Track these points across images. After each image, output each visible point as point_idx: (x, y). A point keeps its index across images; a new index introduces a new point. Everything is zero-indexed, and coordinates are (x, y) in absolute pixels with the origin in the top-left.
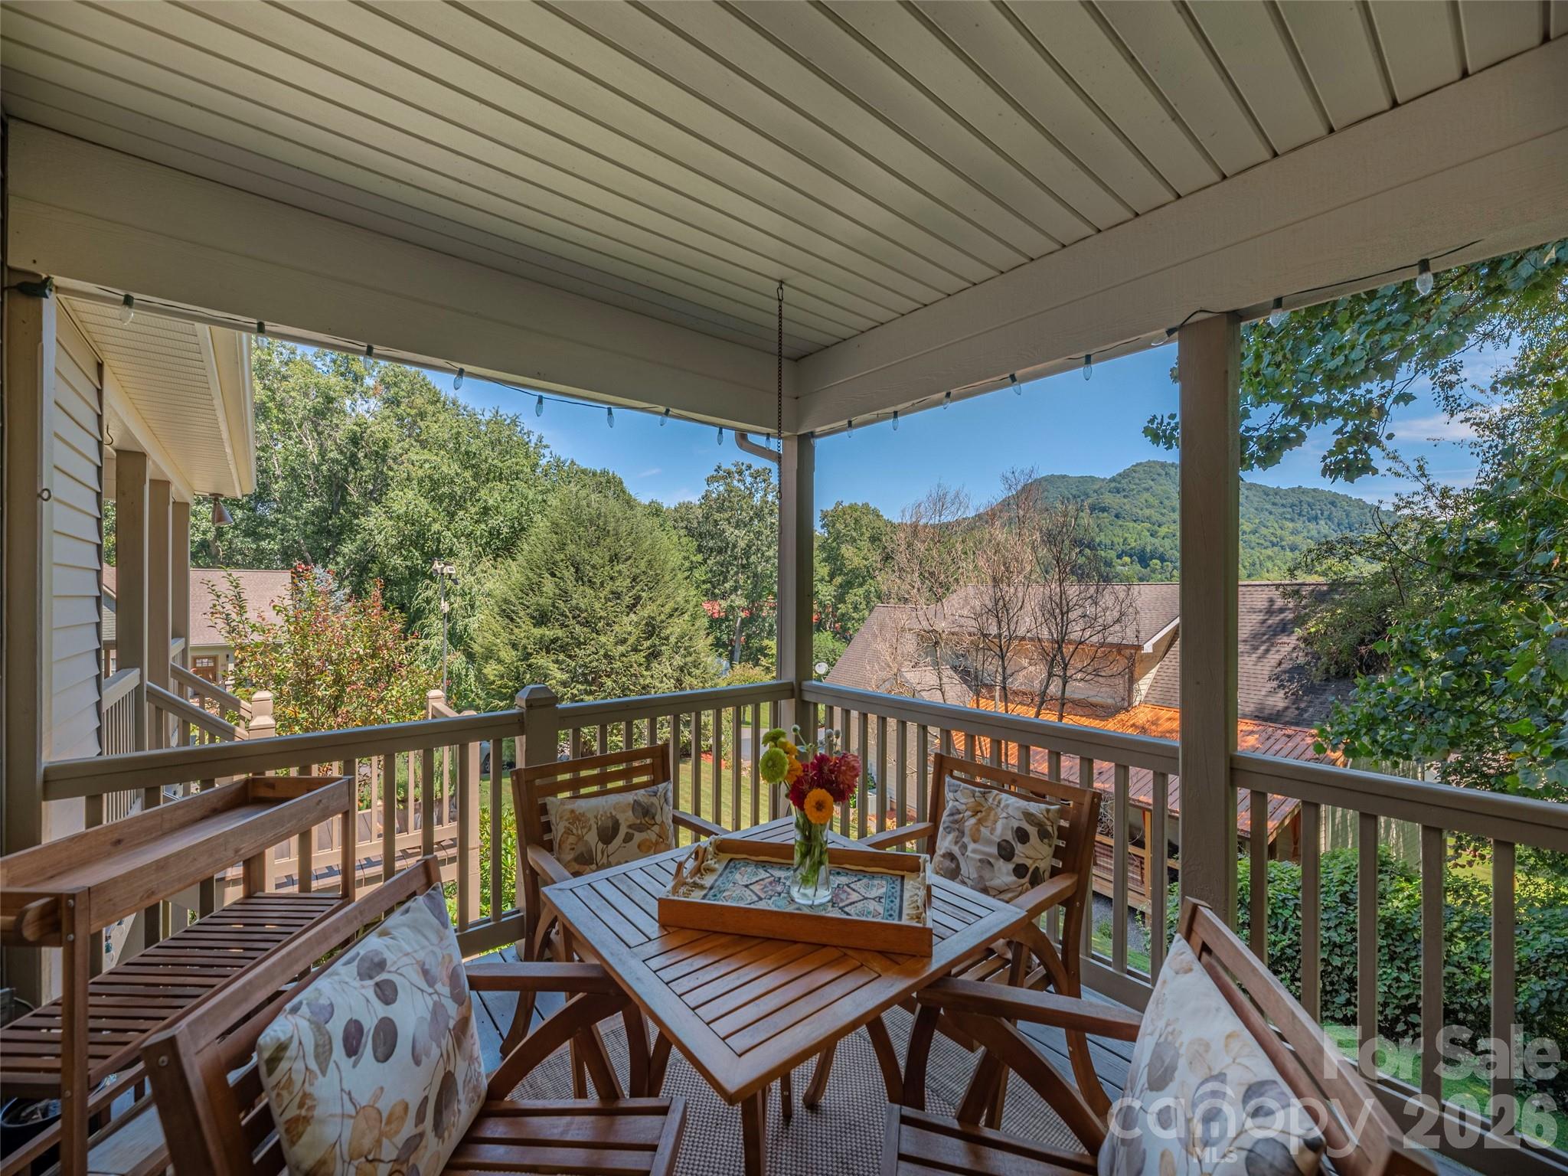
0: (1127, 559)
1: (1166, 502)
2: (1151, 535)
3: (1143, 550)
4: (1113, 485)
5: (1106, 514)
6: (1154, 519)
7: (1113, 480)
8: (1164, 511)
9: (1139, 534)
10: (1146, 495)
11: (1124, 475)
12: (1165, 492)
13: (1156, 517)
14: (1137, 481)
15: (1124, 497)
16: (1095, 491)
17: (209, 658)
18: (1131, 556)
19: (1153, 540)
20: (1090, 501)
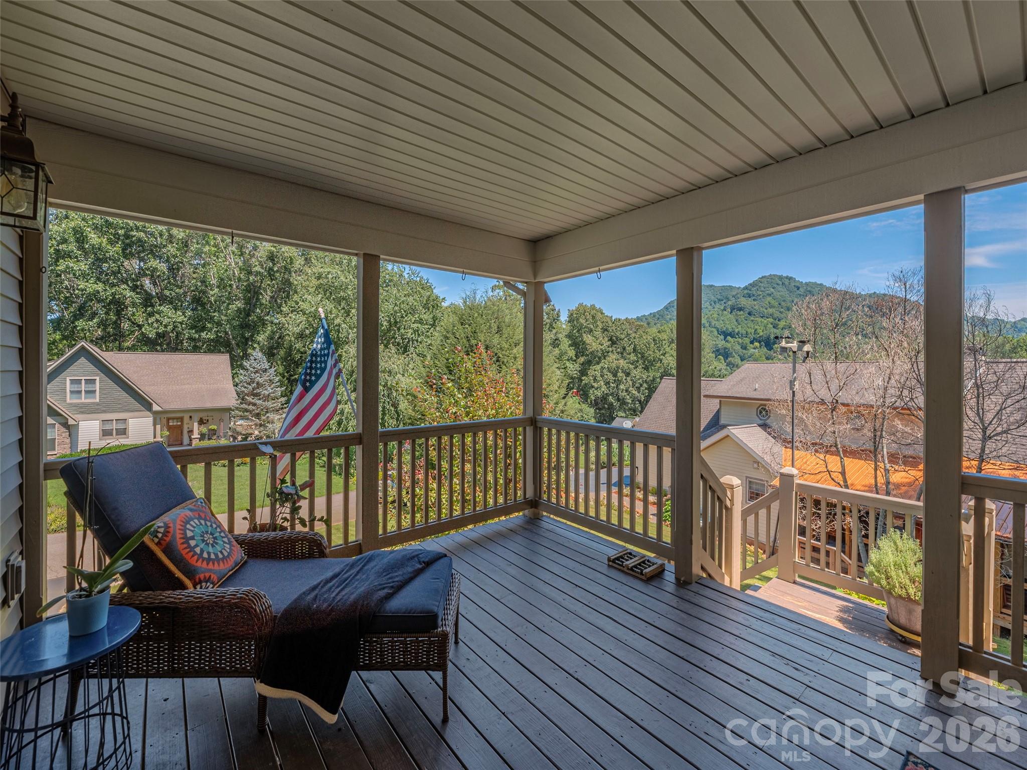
0: (757, 344)
1: (783, 303)
2: (774, 327)
3: (768, 338)
4: (746, 292)
5: (742, 312)
6: (775, 316)
7: (746, 288)
8: (782, 310)
9: (765, 327)
10: (769, 299)
11: (753, 285)
12: (781, 296)
13: (777, 314)
14: (763, 289)
15: (754, 300)
16: (733, 296)
17: (177, 418)
18: (760, 342)
19: (775, 330)
20: (730, 303)
